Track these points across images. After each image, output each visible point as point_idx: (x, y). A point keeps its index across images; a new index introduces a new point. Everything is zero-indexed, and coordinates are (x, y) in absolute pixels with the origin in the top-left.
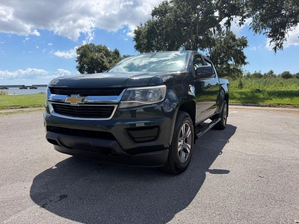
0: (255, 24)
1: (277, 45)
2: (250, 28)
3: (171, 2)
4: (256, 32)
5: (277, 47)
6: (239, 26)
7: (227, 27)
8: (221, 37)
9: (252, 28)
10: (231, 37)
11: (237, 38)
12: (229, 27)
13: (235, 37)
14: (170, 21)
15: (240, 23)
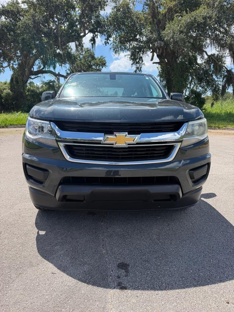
0: (115, 45)
1: (138, 68)
2: (111, 49)
3: (23, 2)
4: (116, 53)
5: (137, 70)
6: (105, 45)
7: (92, 44)
8: (80, 54)
9: (112, 48)
10: (90, 55)
11: (96, 56)
12: (94, 45)
13: (95, 56)
14: (26, 26)
15: (105, 42)
